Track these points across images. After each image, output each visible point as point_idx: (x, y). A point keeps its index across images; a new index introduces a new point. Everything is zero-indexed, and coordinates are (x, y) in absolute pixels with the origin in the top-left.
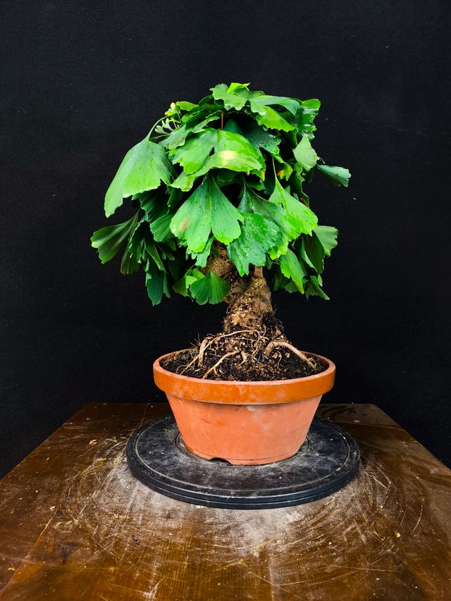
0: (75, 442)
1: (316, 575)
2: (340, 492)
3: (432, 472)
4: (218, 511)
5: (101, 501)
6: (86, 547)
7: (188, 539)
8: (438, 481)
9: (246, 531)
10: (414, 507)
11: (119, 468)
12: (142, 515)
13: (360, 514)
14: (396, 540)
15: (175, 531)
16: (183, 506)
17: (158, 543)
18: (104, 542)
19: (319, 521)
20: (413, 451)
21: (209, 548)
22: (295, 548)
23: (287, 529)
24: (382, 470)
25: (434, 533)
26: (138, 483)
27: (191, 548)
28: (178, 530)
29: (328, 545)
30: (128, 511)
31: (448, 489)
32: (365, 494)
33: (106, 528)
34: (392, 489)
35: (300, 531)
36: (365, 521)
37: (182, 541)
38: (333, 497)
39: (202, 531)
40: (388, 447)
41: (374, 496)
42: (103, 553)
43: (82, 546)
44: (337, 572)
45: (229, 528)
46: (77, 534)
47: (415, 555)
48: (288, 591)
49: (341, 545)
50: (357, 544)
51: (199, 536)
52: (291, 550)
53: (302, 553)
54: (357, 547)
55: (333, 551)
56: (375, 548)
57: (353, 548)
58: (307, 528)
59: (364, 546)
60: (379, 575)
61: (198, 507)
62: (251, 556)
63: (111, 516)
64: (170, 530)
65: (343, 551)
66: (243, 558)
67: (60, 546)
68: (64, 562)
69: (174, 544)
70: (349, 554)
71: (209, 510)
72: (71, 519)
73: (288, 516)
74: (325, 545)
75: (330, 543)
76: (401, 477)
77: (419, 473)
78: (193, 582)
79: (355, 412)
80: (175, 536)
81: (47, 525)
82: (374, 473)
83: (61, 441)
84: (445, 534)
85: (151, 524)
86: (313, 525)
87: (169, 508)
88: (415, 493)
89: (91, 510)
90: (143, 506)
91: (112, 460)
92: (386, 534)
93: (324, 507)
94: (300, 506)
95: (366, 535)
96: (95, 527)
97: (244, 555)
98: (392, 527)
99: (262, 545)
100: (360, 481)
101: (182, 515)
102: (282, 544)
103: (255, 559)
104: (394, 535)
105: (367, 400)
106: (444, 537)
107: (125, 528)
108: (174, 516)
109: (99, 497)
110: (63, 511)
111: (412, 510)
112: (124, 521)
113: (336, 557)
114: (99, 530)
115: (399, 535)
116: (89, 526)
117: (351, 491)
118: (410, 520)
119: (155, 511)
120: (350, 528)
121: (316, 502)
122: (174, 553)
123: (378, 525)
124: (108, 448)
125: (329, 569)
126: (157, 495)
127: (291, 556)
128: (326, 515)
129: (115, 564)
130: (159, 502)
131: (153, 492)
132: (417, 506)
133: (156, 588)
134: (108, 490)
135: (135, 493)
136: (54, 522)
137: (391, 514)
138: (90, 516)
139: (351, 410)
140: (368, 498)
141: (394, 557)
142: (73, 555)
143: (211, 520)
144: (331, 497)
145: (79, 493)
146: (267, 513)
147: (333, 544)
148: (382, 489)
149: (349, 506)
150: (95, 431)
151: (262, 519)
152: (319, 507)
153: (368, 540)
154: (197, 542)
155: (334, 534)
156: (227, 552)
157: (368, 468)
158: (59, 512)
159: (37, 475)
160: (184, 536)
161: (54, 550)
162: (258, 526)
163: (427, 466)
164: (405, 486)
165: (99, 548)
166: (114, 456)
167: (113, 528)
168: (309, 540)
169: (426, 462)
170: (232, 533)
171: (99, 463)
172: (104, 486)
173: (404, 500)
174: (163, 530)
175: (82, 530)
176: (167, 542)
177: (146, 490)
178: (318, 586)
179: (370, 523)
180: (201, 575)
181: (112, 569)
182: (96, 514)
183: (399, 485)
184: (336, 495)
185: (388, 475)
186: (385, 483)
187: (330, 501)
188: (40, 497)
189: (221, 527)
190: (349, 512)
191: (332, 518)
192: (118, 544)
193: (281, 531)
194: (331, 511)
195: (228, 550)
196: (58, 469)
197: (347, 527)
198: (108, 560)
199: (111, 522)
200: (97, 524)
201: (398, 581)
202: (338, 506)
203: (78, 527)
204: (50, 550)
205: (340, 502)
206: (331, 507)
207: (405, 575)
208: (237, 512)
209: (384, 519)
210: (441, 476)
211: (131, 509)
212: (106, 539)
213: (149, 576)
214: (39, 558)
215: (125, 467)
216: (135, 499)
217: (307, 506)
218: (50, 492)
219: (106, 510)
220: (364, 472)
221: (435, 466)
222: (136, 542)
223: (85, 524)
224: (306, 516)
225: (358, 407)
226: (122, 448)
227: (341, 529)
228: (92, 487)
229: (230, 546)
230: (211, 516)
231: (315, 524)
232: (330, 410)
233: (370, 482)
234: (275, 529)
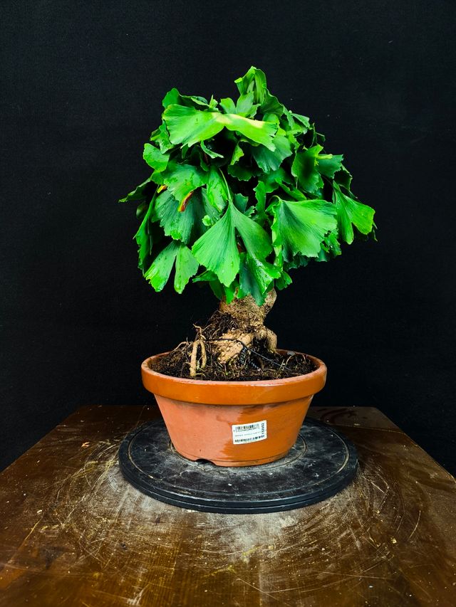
0: (68, 445)
1: (307, 582)
2: (336, 497)
3: (432, 476)
4: (210, 515)
5: (90, 505)
6: (73, 552)
7: (177, 544)
8: (439, 486)
9: (238, 536)
10: (412, 512)
11: (110, 471)
12: (131, 519)
13: (356, 519)
14: (391, 546)
15: (164, 536)
16: (174, 510)
17: (145, 549)
18: (90, 547)
19: (313, 527)
20: (412, 454)
21: (198, 553)
22: (286, 554)
23: (279, 535)
24: (381, 474)
25: (431, 540)
26: (129, 486)
27: (179, 553)
28: (167, 534)
29: (322, 552)
30: (116, 515)
31: (448, 494)
32: (362, 498)
33: (93, 533)
34: (390, 494)
35: (292, 536)
36: (360, 526)
37: (171, 546)
38: (328, 502)
39: (192, 536)
40: (388, 451)
41: (371, 501)
42: (89, 559)
43: (67, 550)
44: (328, 580)
45: (219, 533)
46: (64, 538)
47: (411, 562)
48: (278, 599)
49: (334, 552)
50: (351, 550)
51: (188, 541)
52: (282, 556)
53: (293, 559)
54: (351, 554)
55: (326, 557)
56: (370, 554)
57: (347, 555)
58: (300, 533)
59: (357, 552)
60: (372, 582)
61: (189, 511)
62: (241, 562)
63: (99, 520)
64: (158, 534)
65: (336, 558)
66: (232, 564)
67: (44, 550)
68: (48, 567)
69: (162, 549)
70: (342, 560)
71: (200, 514)
72: (58, 523)
73: (281, 521)
74: (317, 551)
75: (323, 549)
76: (400, 482)
77: (419, 478)
78: (180, 589)
79: (355, 415)
80: (164, 541)
81: (33, 529)
82: (373, 478)
83: (52, 443)
84: (443, 541)
85: (140, 528)
86: (306, 530)
87: (160, 513)
88: (414, 498)
89: (80, 513)
90: (132, 510)
91: (104, 463)
92: (382, 540)
93: (318, 512)
94: (294, 511)
95: (361, 541)
96: (82, 531)
97: (233, 560)
98: (388, 533)
99: (253, 550)
100: (357, 486)
101: (172, 520)
102: (274, 550)
103: (245, 566)
104: (389, 541)
106: (442, 543)
107: (113, 532)
108: (163, 520)
109: (89, 500)
110: (50, 514)
111: (410, 515)
112: (112, 525)
113: (329, 563)
114: (86, 534)
115: (395, 541)
116: (76, 530)
117: (348, 495)
118: (407, 526)
119: (144, 515)
120: (345, 534)
121: (311, 507)
122: (163, 559)
123: (374, 531)
124: (101, 451)
125: (320, 576)
126: (148, 499)
127: (282, 562)
128: (321, 520)
129: (99, 570)
130: (149, 505)
131: (144, 496)
132: (415, 511)
133: (140, 594)
134: (98, 494)
135: (125, 496)
136: (40, 526)
137: (387, 520)
138: (78, 520)
139: (352, 413)
140: (364, 503)
141: (388, 564)
142: (57, 560)
143: (202, 524)
144: (327, 502)
145: (68, 497)
146: (260, 518)
147: (326, 550)
148: (379, 494)
149: (344, 511)
150: (89, 434)
151: (254, 524)
152: (313, 512)
153: (362, 546)
154: (185, 547)
155: (328, 539)
156: (216, 558)
157: (366, 472)
158: (46, 516)
159: (26, 478)
160: (173, 541)
161: (38, 555)
162: (250, 531)
163: (426, 470)
164: (404, 491)
165: (84, 553)
166: (107, 459)
167: (101, 532)
168: (302, 546)
169: (426, 466)
170: (223, 539)
171: (90, 466)
172: (94, 489)
173: (402, 505)
174: (152, 535)
175: (69, 535)
176: (155, 547)
177: (137, 494)
178: (308, 594)
179: (366, 528)
180: (188, 582)
181: (97, 574)
182: (84, 518)
183: (397, 489)
184: (332, 500)
185: (387, 480)
186: (383, 487)
187: (325, 505)
188: (27, 501)
189: (211, 532)
190: (345, 518)
191: (326, 523)
192: (105, 549)
193: (273, 537)
194: (325, 516)
195: (218, 556)
196: (48, 472)
197: (341, 533)
198: (93, 565)
199: (99, 526)
200: (84, 528)
201: (392, 589)
202: (333, 511)
203: (64, 530)
204: (34, 555)
205: (334, 508)
206: (326, 512)
207: (400, 582)
208: (229, 517)
209: (381, 524)
210: (441, 480)
211: (120, 513)
212: (93, 544)
213: (134, 582)
214: (22, 564)
215: (116, 470)
216: (125, 502)
217: (302, 510)
218: (38, 495)
219: (95, 514)
220: (362, 477)
221: (436, 470)
222: (123, 547)
223: (72, 528)
224: (300, 521)
225: (359, 410)
226: (114, 451)
227: (336, 535)
228: (82, 490)
229: (220, 552)
230: (202, 520)
231: (308, 529)
232: (330, 413)
233: (368, 486)
234: (268, 534)
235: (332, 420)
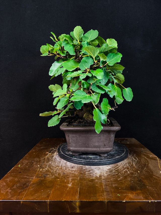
1: (115, 181)
3: (150, 156)
4: (87, 166)
5: (52, 164)
6: (51, 175)
7: (78, 173)
8: (152, 158)
9: (95, 171)
10: (144, 165)
11: (56, 156)
12: (65, 167)
15: (75, 171)
17: (70, 174)
19: (116, 169)
21: (85, 175)
22: (109, 175)
23: (107, 170)
24: (135, 156)
25: (149, 171)
26: (62, 159)
27: (80, 175)
30: (60, 166)
31: (155, 161)
33: (55, 171)
34: (138, 161)
35: (111, 171)
37: (77, 173)
38: (120, 163)
40: (138, 150)
41: (133, 162)
42: (55, 176)
44: (121, 180)
45: (90, 170)
46: (47, 172)
48: (108, 184)
51: (82, 172)
55: (120, 175)
56: (132, 175)
57: (126, 175)
60: (132, 181)
61: (81, 165)
63: (56, 167)
64: (73, 171)
65: (123, 175)
67: (43, 175)
68: (45, 178)
71: (84, 166)
72: (45, 168)
73: (107, 167)
74: (117, 174)
76: (141, 158)
78: (81, 183)
79: (128, 140)
80: (75, 172)
82: (133, 157)
83: (37, 149)
85: (68, 169)
86: (114, 169)
88: (145, 162)
89: (50, 166)
91: (54, 154)
92: (135, 171)
93: (117, 165)
94: (110, 165)
97: (94, 176)
98: (137, 170)
100: (128, 159)
101: (76, 167)
102: (106, 174)
103: (98, 177)
104: (137, 172)
105: (132, 137)
106: (152, 172)
108: (74, 167)
109: (52, 163)
110: (42, 166)
111: (143, 166)
112: (60, 169)
113: (121, 177)
117: (126, 161)
118: (142, 168)
119: (68, 166)
120: (125, 170)
122: (75, 176)
123: (133, 169)
124: (52, 150)
125: (119, 179)
126: (68, 162)
128: (118, 167)
129: (59, 179)
130: (69, 164)
131: (67, 162)
132: (145, 165)
133: (71, 184)
136: (40, 169)
137: (137, 167)
139: (126, 140)
140: (130, 163)
141: (137, 177)
143: (85, 168)
145: (45, 162)
146: (101, 167)
147: (120, 174)
148: (135, 161)
149: (125, 165)
151: (100, 168)
153: (130, 173)
154: (82, 174)
155: (120, 171)
157: (131, 155)
158: (41, 167)
159: (32, 158)
161: (41, 175)
162: (98, 170)
163: (149, 155)
164: (142, 160)
165: (54, 175)
166: (54, 153)
168: (113, 173)
170: (91, 171)
171: (50, 155)
173: (141, 163)
174: (71, 171)
176: (73, 174)
177: (65, 161)
178: (115, 183)
179: (131, 169)
180: (83, 181)
181: (58, 180)
182: (52, 167)
183: (140, 160)
184: (121, 162)
185: (137, 157)
186: (136, 159)
187: (119, 164)
188: (34, 163)
190: (125, 166)
191: (120, 168)
192: (59, 174)
193: (105, 171)
195: (90, 175)
198: (57, 178)
199: (56, 169)
200: (52, 169)
201: (138, 182)
203: (47, 170)
204: (40, 176)
205: (122, 164)
207: (140, 181)
208: (92, 167)
209: (135, 168)
210: (153, 157)
211: (61, 166)
212: (56, 173)
213: (69, 181)
214: (38, 177)
215: (58, 155)
216: (62, 163)
217: (113, 165)
218: (37, 162)
220: (129, 156)
221: (152, 155)
222: (64, 174)
223: (49, 170)
224: (112, 167)
225: (129, 139)
226: (56, 151)
227: (122, 170)
228: (49, 160)
229: (91, 174)
230: (85, 167)
231: (115, 169)
232: (120, 140)
233: (131, 159)
234: (103, 170)
235: (121, 142)
